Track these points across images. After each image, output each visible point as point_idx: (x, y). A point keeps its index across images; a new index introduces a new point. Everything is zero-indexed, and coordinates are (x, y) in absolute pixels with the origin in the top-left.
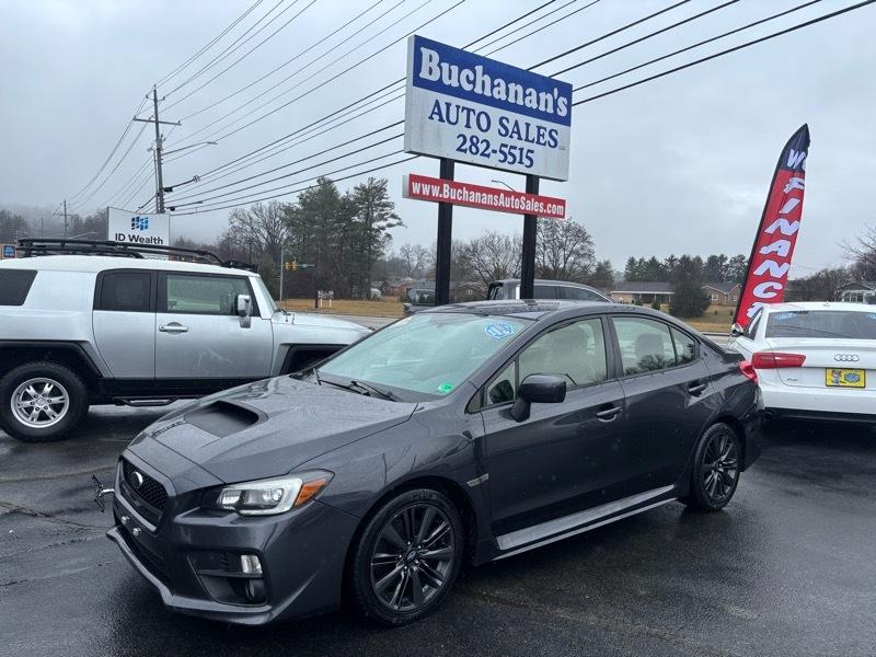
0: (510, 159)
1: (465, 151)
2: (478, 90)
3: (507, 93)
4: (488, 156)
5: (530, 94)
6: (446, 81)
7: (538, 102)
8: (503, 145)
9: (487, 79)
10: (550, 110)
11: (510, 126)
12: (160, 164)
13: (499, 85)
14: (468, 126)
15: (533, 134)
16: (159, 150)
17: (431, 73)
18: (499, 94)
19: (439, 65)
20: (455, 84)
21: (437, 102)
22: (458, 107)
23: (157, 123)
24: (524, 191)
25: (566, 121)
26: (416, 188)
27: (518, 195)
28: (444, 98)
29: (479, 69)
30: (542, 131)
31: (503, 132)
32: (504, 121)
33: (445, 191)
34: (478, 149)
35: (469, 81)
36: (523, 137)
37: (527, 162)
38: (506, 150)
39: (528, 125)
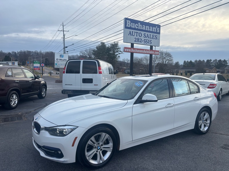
0: (146, 42)
1: (136, 41)
2: (139, 28)
3: (146, 28)
4: (141, 42)
5: (151, 28)
6: (132, 27)
7: (153, 30)
8: (145, 40)
9: (141, 25)
10: (155, 31)
11: (146, 35)
12: (64, 41)
13: (144, 27)
14: (137, 36)
15: (151, 37)
16: (64, 37)
17: (129, 25)
18: (144, 28)
19: (130, 24)
20: (134, 27)
21: (130, 31)
22: (135, 32)
23: (63, 31)
24: (150, 49)
25: (159, 33)
26: (126, 50)
27: (148, 50)
28: (131, 30)
29: (139, 23)
30: (153, 36)
31: (145, 37)
32: (145, 34)
33: (132, 50)
34: (139, 41)
35: (137, 26)
36: (149, 37)
37: (150, 43)
38: (145, 41)
39: (150, 35)
